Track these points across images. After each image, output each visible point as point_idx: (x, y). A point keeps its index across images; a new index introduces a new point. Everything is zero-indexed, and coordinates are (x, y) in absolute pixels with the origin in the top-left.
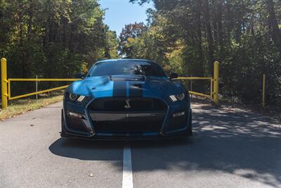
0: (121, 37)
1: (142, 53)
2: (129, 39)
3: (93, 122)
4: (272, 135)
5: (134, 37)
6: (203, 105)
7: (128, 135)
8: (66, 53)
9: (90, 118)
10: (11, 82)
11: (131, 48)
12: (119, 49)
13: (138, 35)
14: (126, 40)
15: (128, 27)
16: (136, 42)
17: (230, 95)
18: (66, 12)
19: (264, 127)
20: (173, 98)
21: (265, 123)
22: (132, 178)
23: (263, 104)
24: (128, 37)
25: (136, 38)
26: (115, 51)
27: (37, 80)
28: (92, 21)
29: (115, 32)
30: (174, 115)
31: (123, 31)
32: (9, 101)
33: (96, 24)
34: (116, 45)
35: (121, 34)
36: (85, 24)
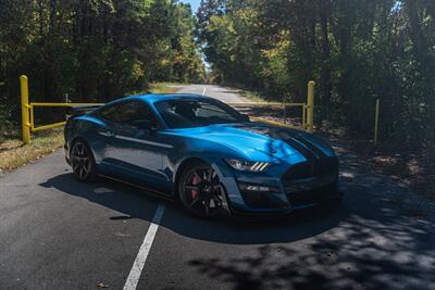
0: (199, 15)
1: (230, 45)
2: (212, 18)
5: (220, 14)
10: (34, 107)
12: (195, 33)
13: (227, 11)
14: (207, 19)
16: (223, 24)
24: (210, 14)
25: (224, 17)
26: (188, 37)
28: (148, 2)
29: (189, 6)
31: (203, 3)
32: (32, 133)
33: (154, 6)
34: (191, 28)
35: (200, 10)
36: (137, 9)
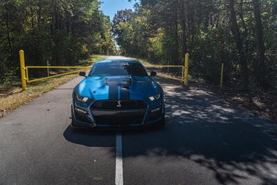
0: (114, 21)
2: (120, 23)
3: (94, 117)
4: (222, 120)
5: (124, 21)
6: (176, 87)
7: (119, 126)
8: (69, 38)
9: (92, 114)
10: (28, 69)
11: (122, 30)
12: (112, 30)
13: (127, 20)
14: (118, 23)
15: (120, 13)
16: (126, 26)
17: (197, 76)
18: (69, 7)
19: (218, 111)
20: (152, 98)
21: (219, 107)
22: (122, 163)
23: (221, 85)
24: (119, 21)
25: (126, 22)
26: (109, 33)
27: (48, 67)
28: (91, 12)
29: (109, 17)
30: (152, 111)
31: (115, 15)
32: (27, 84)
33: (93, 14)
34: (110, 28)
35: (115, 19)
36: (85, 15)
